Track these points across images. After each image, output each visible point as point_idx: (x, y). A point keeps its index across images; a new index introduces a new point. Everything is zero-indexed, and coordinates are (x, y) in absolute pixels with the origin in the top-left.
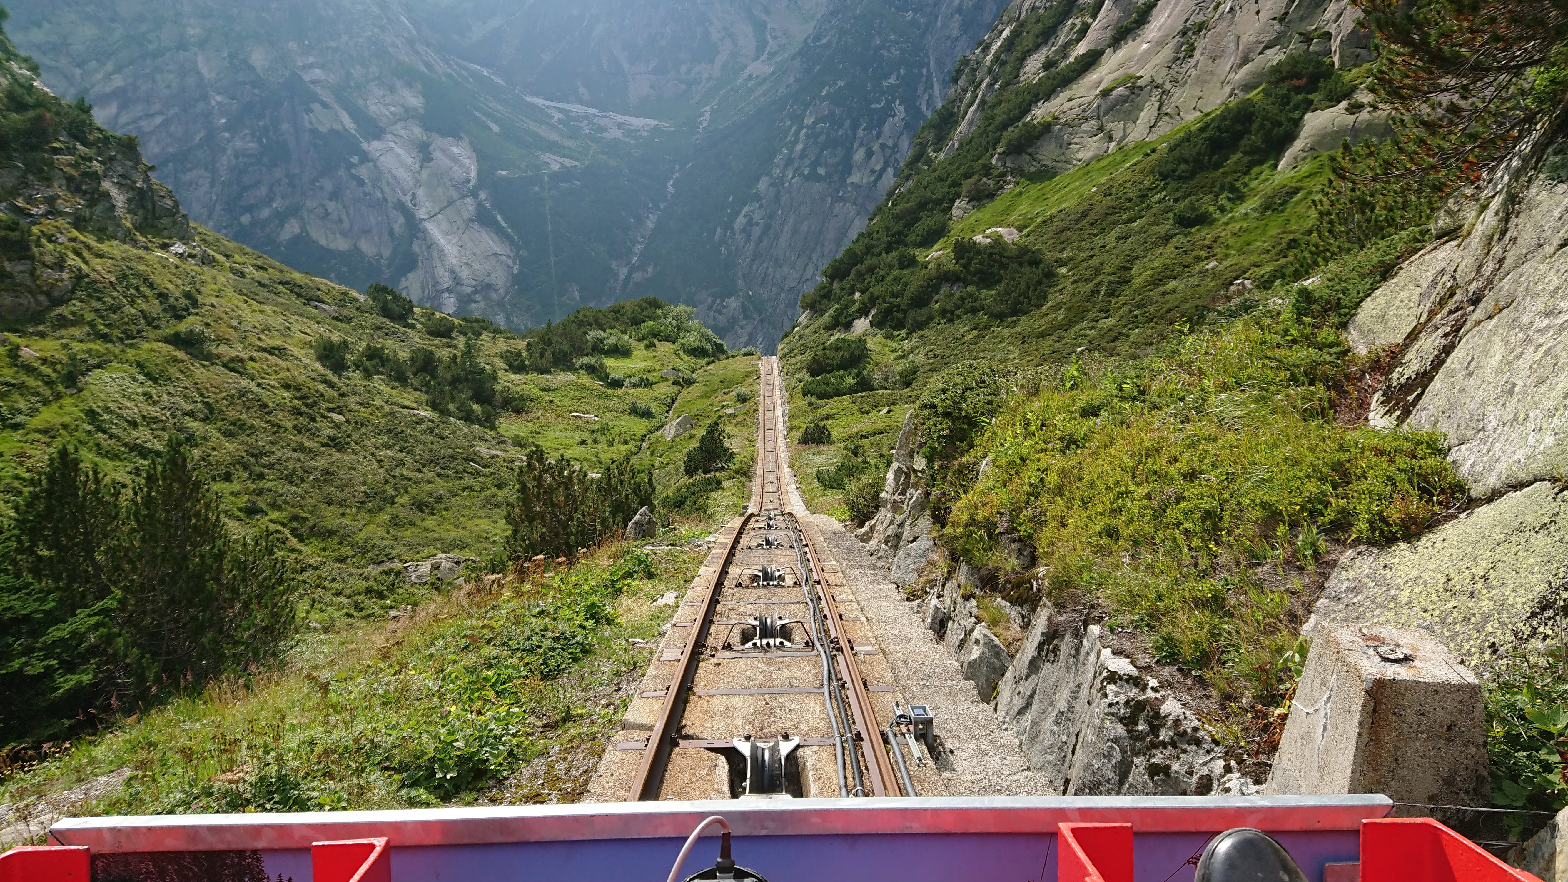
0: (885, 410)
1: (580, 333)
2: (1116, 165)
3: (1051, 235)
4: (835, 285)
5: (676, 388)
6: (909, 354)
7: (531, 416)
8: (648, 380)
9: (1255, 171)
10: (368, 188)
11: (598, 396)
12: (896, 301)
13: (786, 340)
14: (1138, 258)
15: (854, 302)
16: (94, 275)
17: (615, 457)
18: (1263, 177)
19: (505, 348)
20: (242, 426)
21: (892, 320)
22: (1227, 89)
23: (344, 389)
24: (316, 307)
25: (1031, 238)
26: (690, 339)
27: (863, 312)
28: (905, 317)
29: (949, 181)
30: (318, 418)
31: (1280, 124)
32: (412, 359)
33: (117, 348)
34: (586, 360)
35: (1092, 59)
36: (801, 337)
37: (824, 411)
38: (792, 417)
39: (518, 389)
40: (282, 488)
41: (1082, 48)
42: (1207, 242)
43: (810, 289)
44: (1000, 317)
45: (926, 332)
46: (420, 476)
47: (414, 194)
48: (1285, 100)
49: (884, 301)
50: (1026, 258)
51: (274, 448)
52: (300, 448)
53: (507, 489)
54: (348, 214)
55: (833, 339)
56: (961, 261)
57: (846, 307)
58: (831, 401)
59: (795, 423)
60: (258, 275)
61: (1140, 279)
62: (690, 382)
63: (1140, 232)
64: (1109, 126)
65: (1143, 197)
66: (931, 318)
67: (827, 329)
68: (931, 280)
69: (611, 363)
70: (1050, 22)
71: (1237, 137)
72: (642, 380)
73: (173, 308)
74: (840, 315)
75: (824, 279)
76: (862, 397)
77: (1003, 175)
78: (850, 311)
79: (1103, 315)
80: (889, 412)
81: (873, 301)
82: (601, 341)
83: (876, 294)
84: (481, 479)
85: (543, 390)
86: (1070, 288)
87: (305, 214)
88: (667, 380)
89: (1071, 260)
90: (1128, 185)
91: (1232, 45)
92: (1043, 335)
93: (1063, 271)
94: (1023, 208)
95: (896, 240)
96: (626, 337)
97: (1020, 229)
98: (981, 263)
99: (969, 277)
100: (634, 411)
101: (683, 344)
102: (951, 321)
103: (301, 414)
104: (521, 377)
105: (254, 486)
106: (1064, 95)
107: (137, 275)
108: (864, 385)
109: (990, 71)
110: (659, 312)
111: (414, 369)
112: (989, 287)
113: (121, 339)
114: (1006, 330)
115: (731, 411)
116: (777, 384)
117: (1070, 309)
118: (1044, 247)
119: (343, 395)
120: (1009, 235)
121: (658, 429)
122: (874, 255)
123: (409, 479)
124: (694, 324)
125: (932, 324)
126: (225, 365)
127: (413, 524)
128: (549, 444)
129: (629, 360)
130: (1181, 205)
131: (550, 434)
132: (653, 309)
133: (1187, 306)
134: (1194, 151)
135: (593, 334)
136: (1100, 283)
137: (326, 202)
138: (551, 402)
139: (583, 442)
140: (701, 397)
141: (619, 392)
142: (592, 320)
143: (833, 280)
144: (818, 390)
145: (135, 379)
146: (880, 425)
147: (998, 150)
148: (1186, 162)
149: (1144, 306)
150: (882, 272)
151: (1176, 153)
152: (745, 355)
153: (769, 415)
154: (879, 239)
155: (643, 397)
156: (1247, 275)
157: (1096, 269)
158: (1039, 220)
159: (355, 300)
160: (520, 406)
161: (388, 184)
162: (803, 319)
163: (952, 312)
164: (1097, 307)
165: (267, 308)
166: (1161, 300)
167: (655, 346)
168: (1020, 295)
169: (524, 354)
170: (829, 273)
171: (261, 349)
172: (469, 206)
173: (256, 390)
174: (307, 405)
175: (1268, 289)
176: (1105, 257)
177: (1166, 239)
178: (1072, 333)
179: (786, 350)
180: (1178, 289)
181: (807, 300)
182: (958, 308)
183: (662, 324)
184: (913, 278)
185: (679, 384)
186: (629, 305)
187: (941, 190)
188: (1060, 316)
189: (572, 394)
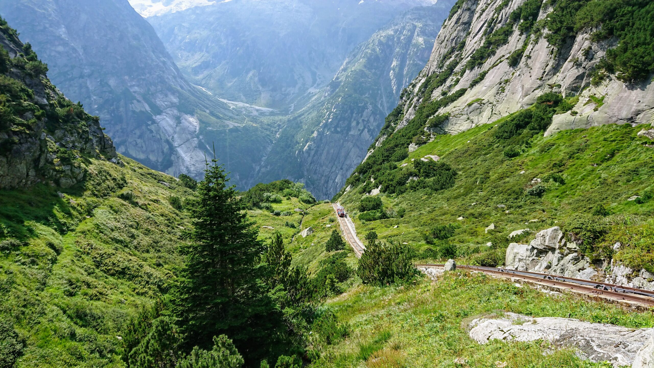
0: (396, 226)
1: (261, 194)
2: (476, 133)
3: (453, 159)
5: (301, 216)
6: (399, 204)
8: (290, 213)
9: (535, 136)
10: (154, 134)
11: (272, 219)
12: (391, 183)
13: (341, 197)
14: (491, 169)
16: (90, 171)
18: (538, 139)
20: (149, 231)
21: (389, 190)
22: (519, 105)
24: (162, 184)
25: (445, 160)
26: (304, 196)
27: (376, 187)
28: (395, 189)
29: (407, 137)
30: (175, 228)
31: (543, 119)
33: (101, 200)
34: (265, 204)
35: (462, 92)
36: (349, 196)
37: (371, 226)
38: (356, 228)
40: (167, 255)
41: (457, 88)
42: (519, 164)
43: (351, 177)
44: (436, 190)
45: (405, 195)
47: (173, 137)
48: (545, 111)
49: (385, 182)
50: (445, 167)
51: (162, 240)
54: (145, 144)
55: (363, 197)
56: (417, 168)
57: (368, 184)
58: (372, 222)
59: (359, 231)
60: (140, 171)
61: (494, 177)
62: (307, 214)
63: (491, 158)
64: (471, 118)
65: (490, 145)
66: (406, 190)
67: (361, 193)
68: (405, 175)
69: (274, 206)
70: (443, 78)
71: (527, 123)
72: (288, 213)
73: (118, 184)
74: (365, 187)
75: (356, 173)
76: (385, 221)
77: (430, 135)
78: (370, 186)
79: (480, 190)
80: (398, 227)
81: (380, 182)
82: (270, 197)
83: (382, 180)
85: (250, 216)
86: (464, 179)
87: (128, 144)
88: (297, 213)
89: (463, 168)
90: (483, 140)
91: (520, 89)
92: (456, 198)
93: (460, 173)
94: (440, 147)
95: (387, 158)
96: (279, 195)
97: (439, 156)
98: (426, 169)
99: (421, 174)
100: (287, 225)
101: (301, 198)
102: (415, 191)
103: (169, 226)
105: (157, 255)
106: (451, 106)
107: (105, 171)
108: (384, 216)
109: (417, 95)
110: (290, 185)
112: (430, 178)
113: (102, 196)
114: (439, 196)
115: (329, 226)
117: (466, 188)
118: (451, 164)
120: (435, 158)
121: (298, 232)
122: (378, 165)
124: (304, 190)
125: (407, 192)
126: (140, 207)
129: (281, 205)
130: (507, 148)
132: (287, 184)
133: (515, 188)
134: (510, 129)
135: (266, 194)
136: (477, 178)
137: (137, 139)
140: (313, 220)
141: (280, 217)
142: (265, 188)
143: (360, 174)
144: (365, 218)
145: (110, 213)
146: (395, 232)
147: (427, 126)
148: (507, 132)
149: (497, 187)
150: (383, 171)
151: (502, 129)
152: (325, 203)
153: (345, 228)
154: (379, 158)
155: (289, 219)
156: (538, 177)
157: (475, 173)
158: (447, 153)
159: (175, 180)
161: (163, 132)
162: (348, 189)
163: (415, 188)
164: (477, 187)
165: (148, 184)
166: (503, 185)
167: (290, 199)
168: (444, 182)
170: (358, 171)
171: (151, 200)
172: (195, 141)
173: (152, 216)
174: (170, 223)
175: (548, 182)
176: (478, 168)
177: (502, 162)
178: (468, 197)
179: (343, 201)
180: (510, 181)
181: (350, 181)
182: (417, 186)
183: (292, 190)
184: (397, 174)
185: (302, 214)
186: (278, 182)
187: (403, 140)
188: (462, 190)
189: (262, 218)
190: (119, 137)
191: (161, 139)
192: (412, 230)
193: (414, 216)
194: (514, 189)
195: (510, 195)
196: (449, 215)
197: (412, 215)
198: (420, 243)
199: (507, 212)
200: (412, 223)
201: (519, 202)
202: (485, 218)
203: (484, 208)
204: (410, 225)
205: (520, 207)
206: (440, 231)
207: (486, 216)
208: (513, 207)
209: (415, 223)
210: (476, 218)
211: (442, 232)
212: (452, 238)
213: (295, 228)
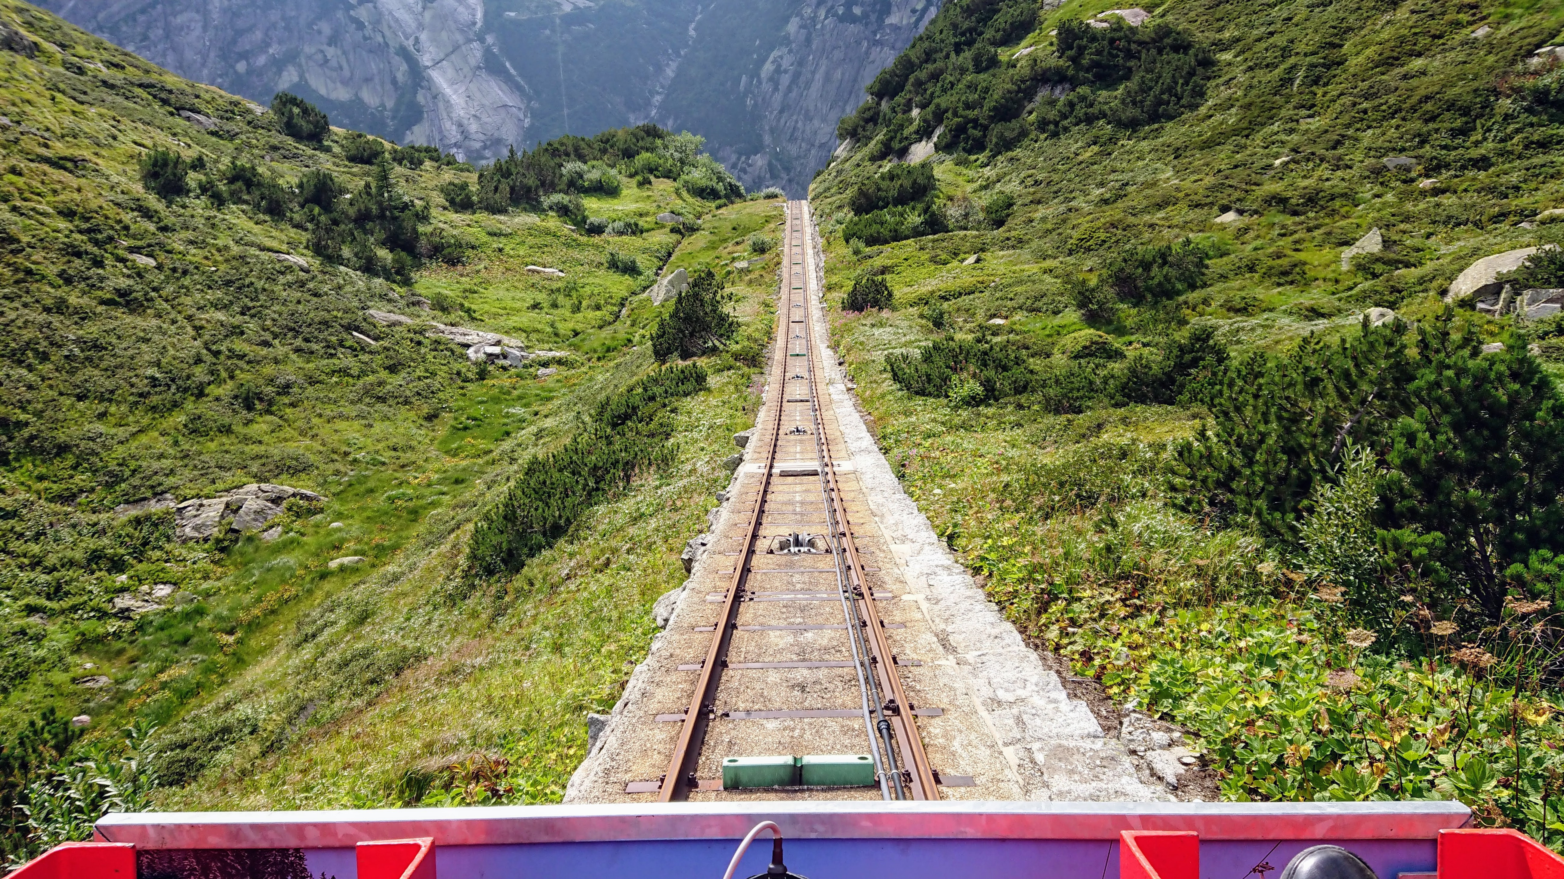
0: (972, 259)
1: (553, 164)
3: (1202, 10)
4: (883, 103)
5: (676, 237)
6: (994, 183)
7: (468, 269)
8: (636, 225)
10: (368, 32)
11: (568, 246)
12: (971, 114)
13: (819, 179)
14: (1350, 29)
15: (911, 121)
17: (579, 327)
19: (450, 181)
21: (966, 140)
23: (170, 220)
24: (188, 119)
25: (1170, 18)
26: (697, 176)
27: (924, 133)
28: (985, 136)
30: (109, 261)
32: (301, 186)
34: (556, 198)
36: (839, 173)
37: (878, 262)
38: (830, 271)
39: (457, 232)
43: (851, 113)
44: (1132, 126)
45: (1017, 152)
46: (264, 351)
47: (417, 39)
49: (955, 114)
50: (1168, 41)
52: (60, 307)
53: (403, 374)
54: (348, 61)
55: (882, 171)
56: (1069, 53)
57: (901, 127)
58: (887, 248)
59: (835, 279)
60: (107, 73)
61: (1361, 59)
62: (692, 229)
66: (1023, 134)
67: (873, 159)
68: (1023, 81)
69: (591, 204)
72: (628, 225)
74: (892, 139)
75: (869, 98)
76: (934, 241)
78: (906, 133)
79: (1304, 112)
80: (978, 261)
81: (939, 116)
82: (580, 176)
83: (943, 106)
84: (365, 358)
85: (492, 234)
86: (1243, 77)
87: (303, 61)
88: (663, 227)
89: (1238, 40)
92: (1208, 145)
93: (1227, 56)
95: (968, 39)
96: (613, 172)
97: (1149, 9)
98: (1099, 53)
99: (1081, 74)
100: (614, 265)
101: (686, 182)
102: (1055, 135)
103: (79, 254)
104: (464, 217)
108: (936, 225)
110: (659, 142)
111: (301, 200)
112: (1111, 85)
114: (1144, 143)
115: (743, 264)
116: (808, 230)
117: (1248, 106)
118: (1192, 27)
119: (164, 229)
120: (1134, 17)
121: (645, 288)
122: (937, 59)
123: (241, 357)
124: (703, 158)
125: (1026, 142)
127: (226, 430)
128: (486, 307)
129: (615, 201)
131: (491, 293)
132: (650, 139)
133: (1456, 91)
135: (571, 167)
136: (1294, 67)
137: (325, 47)
138: (500, 250)
139: (536, 306)
140: (707, 249)
141: (596, 239)
142: (570, 149)
143: (881, 99)
144: (867, 232)
146: (967, 280)
149: (1375, 95)
150: (950, 79)
152: (769, 197)
153: (797, 269)
154: (942, 41)
155: (628, 247)
156: (1558, 40)
157: (1284, 49)
159: (249, 111)
160: (455, 255)
161: (390, 27)
162: (841, 150)
163: (1056, 124)
164: (1295, 101)
165: (90, 110)
166: (1403, 84)
167: (650, 183)
168: (1162, 93)
169: (473, 188)
170: (875, 90)
174: (96, 243)
176: (1294, 32)
178: (1258, 138)
179: (820, 190)
180: (1430, 69)
181: (848, 126)
182: (1065, 117)
183: (661, 157)
184: (996, 82)
185: (678, 231)
186: (621, 134)
188: (1232, 118)
189: (531, 241)
190: (280, 42)
191: (387, 45)
192: (1033, 268)
193: (1044, 219)
194: (1451, 93)
195: (1433, 119)
196: (1183, 205)
197: (1038, 215)
198: (1058, 321)
199: (1426, 183)
200: (1034, 244)
201: (1477, 144)
202: (1333, 213)
203: (1327, 174)
204: (1025, 253)
205: (1483, 163)
206: (1146, 266)
207: (1337, 203)
208: (1447, 166)
209: (1047, 245)
210: (1295, 213)
211: (1155, 269)
212: (1193, 296)
213: (640, 273)
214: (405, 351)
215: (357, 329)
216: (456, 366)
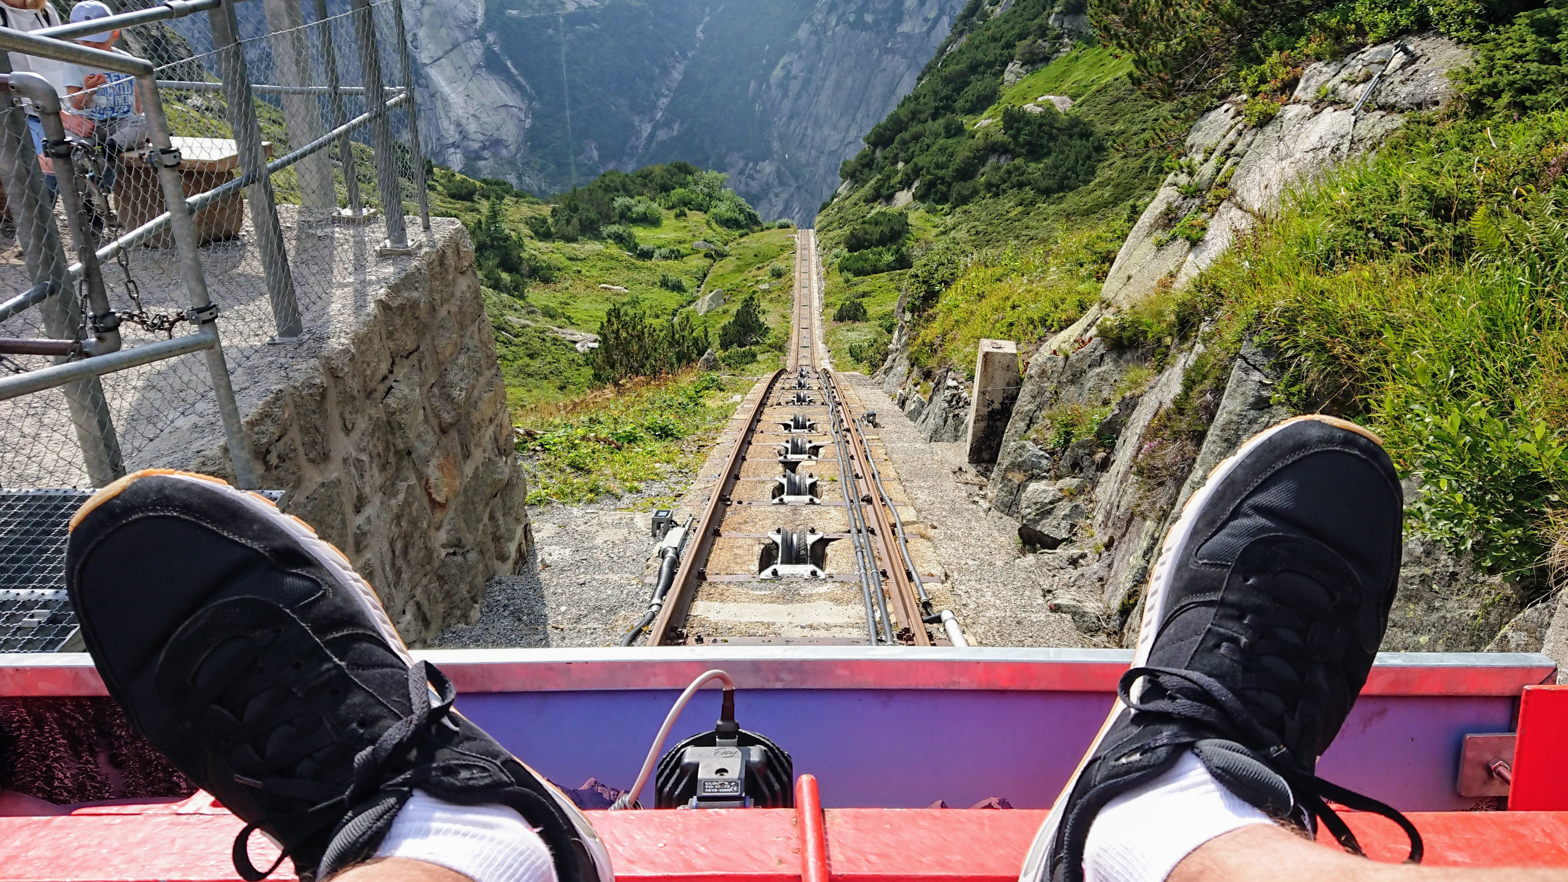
1: (606, 199)
3: (1104, 105)
4: (878, 152)
5: (708, 261)
6: (951, 230)
7: (559, 286)
8: (678, 251)
11: (627, 268)
12: (941, 173)
13: (824, 212)
15: (897, 172)
19: (530, 214)
21: (936, 193)
25: (1084, 108)
26: (723, 209)
27: (906, 184)
28: (949, 190)
29: (1003, 40)
34: (614, 228)
36: (840, 209)
37: (861, 289)
38: (828, 294)
39: (545, 257)
43: (851, 155)
44: (1047, 192)
45: (970, 207)
47: (415, 36)
49: (928, 172)
50: (1077, 130)
53: (539, 360)
55: (873, 212)
56: (1010, 132)
57: (889, 178)
58: (868, 278)
59: (831, 300)
62: (722, 255)
66: (975, 192)
67: (867, 201)
68: (978, 151)
69: (639, 233)
72: (672, 251)
74: (881, 186)
75: (866, 146)
76: (900, 275)
77: (1060, 37)
78: (892, 182)
81: (917, 172)
82: (629, 209)
83: (920, 164)
84: (513, 348)
85: (570, 259)
86: (1119, 163)
88: (698, 252)
89: (1123, 133)
92: (1087, 213)
94: (1079, 74)
95: (944, 106)
96: (655, 205)
97: (1073, 97)
98: (1030, 134)
99: (1018, 149)
100: (664, 284)
101: (715, 214)
102: (996, 195)
104: (548, 245)
108: (903, 262)
110: (690, 178)
112: (1038, 159)
114: (1052, 207)
115: (765, 286)
116: (814, 259)
117: (1117, 186)
118: (1096, 119)
120: (1062, 104)
121: (690, 303)
122: (920, 121)
124: (727, 192)
125: (977, 199)
128: (579, 315)
129: (658, 230)
131: (578, 305)
132: (683, 175)
135: (620, 201)
136: (1150, 159)
138: (579, 272)
140: (734, 271)
141: (648, 263)
142: (619, 186)
143: (876, 148)
144: (854, 267)
147: (1056, 9)
150: (927, 141)
152: (781, 227)
153: (805, 291)
154: (925, 104)
155: (674, 269)
158: (1095, 88)
160: (548, 275)
162: (843, 189)
163: (998, 186)
164: (1145, 185)
167: (685, 215)
168: (1068, 170)
169: (550, 221)
170: (872, 140)
172: (476, 50)
179: (824, 223)
181: (848, 169)
182: (1004, 182)
183: (693, 192)
184: (959, 148)
185: (711, 256)
186: (658, 170)
187: (994, 51)
188: (1107, 193)
189: (600, 264)
213: (685, 291)
214: (536, 344)
215: (503, 329)
216: (571, 356)
